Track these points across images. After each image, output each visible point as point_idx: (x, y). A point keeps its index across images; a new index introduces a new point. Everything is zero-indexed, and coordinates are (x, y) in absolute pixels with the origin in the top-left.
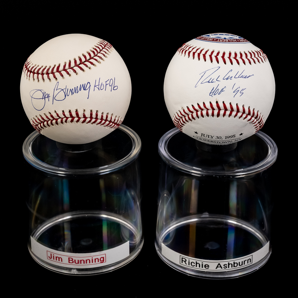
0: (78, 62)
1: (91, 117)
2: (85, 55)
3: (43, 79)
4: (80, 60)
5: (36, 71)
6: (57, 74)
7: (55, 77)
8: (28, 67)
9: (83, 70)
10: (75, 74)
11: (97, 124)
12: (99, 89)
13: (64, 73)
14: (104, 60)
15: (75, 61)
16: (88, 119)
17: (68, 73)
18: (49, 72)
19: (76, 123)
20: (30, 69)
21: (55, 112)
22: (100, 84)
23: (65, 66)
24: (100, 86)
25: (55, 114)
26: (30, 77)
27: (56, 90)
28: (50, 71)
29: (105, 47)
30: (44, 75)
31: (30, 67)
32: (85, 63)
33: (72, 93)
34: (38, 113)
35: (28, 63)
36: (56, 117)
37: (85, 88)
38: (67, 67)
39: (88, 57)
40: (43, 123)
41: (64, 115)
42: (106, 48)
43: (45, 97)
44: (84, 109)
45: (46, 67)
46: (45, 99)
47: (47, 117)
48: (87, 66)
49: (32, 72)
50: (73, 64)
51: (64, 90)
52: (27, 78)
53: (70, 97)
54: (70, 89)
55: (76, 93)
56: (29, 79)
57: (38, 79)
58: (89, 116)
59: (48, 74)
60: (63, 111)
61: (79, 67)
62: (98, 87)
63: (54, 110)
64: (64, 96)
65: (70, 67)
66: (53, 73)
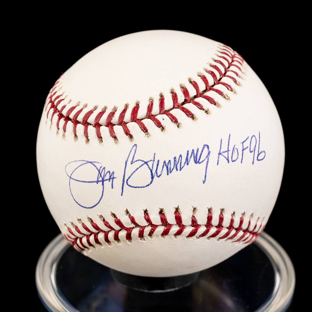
0: (181, 98)
1: (209, 225)
2: (195, 82)
3: (100, 137)
4: (186, 92)
5: (80, 118)
6: (133, 127)
7: (127, 133)
8: (59, 107)
9: (192, 116)
10: (174, 126)
11: (220, 238)
12: (228, 160)
13: (148, 123)
14: (235, 93)
15: (173, 96)
16: (202, 229)
17: (159, 124)
18: (112, 121)
19: (173, 237)
20: (64, 113)
21: (127, 212)
22: (231, 149)
23: (150, 108)
24: (230, 153)
25: (127, 217)
26: (65, 131)
27: (132, 164)
28: (115, 119)
29: (233, 61)
30: (101, 127)
31: (64, 107)
32: (197, 100)
33: (169, 171)
34: (84, 215)
35: (58, 97)
36: (128, 224)
37: (198, 158)
38: (156, 109)
39: (202, 87)
40: (95, 237)
41: (148, 220)
42: (235, 63)
43: (103, 179)
44: (194, 207)
45: (105, 108)
46: (103, 184)
47: (107, 224)
48: (201, 107)
49: (70, 120)
50: (169, 103)
51: (150, 164)
52: (57, 133)
53: (164, 179)
54: (165, 162)
55: (177, 170)
56: (64, 135)
57: (87, 137)
58: (205, 221)
59: (110, 124)
60: (146, 212)
61: (183, 111)
62: (225, 154)
63: (125, 210)
64: (150, 176)
65: (163, 111)
66: (122, 123)
